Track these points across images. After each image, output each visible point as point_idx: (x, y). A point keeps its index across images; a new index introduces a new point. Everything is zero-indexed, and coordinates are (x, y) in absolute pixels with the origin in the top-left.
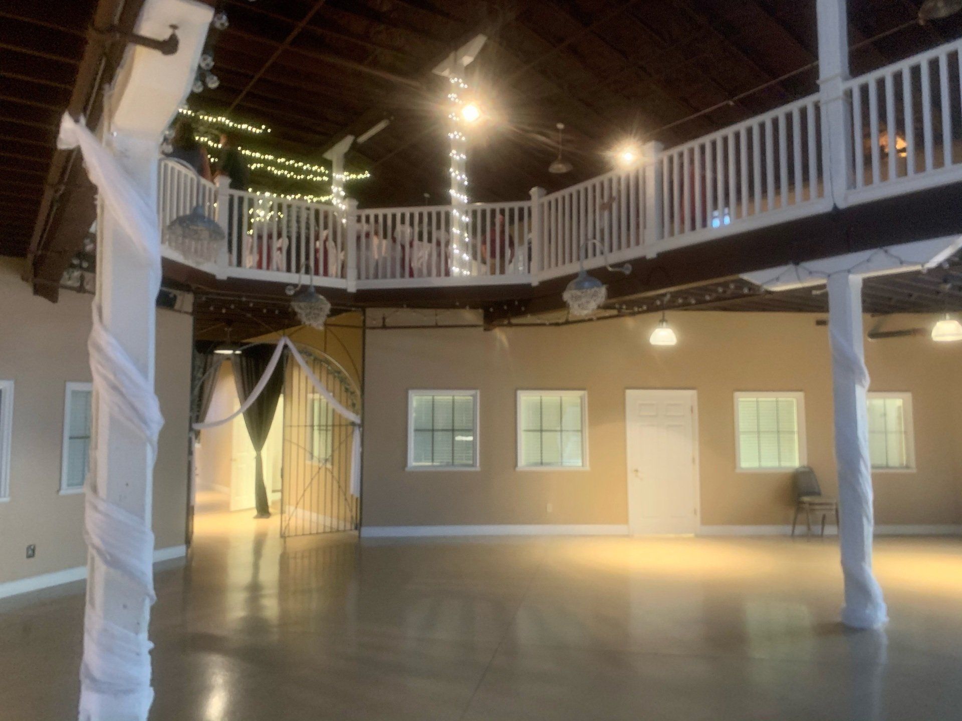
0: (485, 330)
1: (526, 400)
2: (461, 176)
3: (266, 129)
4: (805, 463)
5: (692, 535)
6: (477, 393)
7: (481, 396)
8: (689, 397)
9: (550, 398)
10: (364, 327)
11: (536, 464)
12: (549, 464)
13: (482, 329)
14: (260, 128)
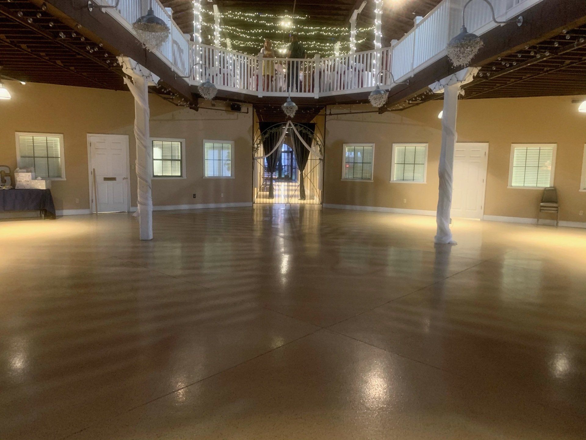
0: (379, 113)
1: (397, 149)
2: (378, 33)
3: (308, 17)
4: (553, 186)
5: (479, 220)
6: (373, 145)
7: (375, 146)
8: (483, 147)
9: (411, 147)
10: (326, 115)
11: (401, 180)
12: (407, 180)
13: (378, 113)
14: (305, 17)
